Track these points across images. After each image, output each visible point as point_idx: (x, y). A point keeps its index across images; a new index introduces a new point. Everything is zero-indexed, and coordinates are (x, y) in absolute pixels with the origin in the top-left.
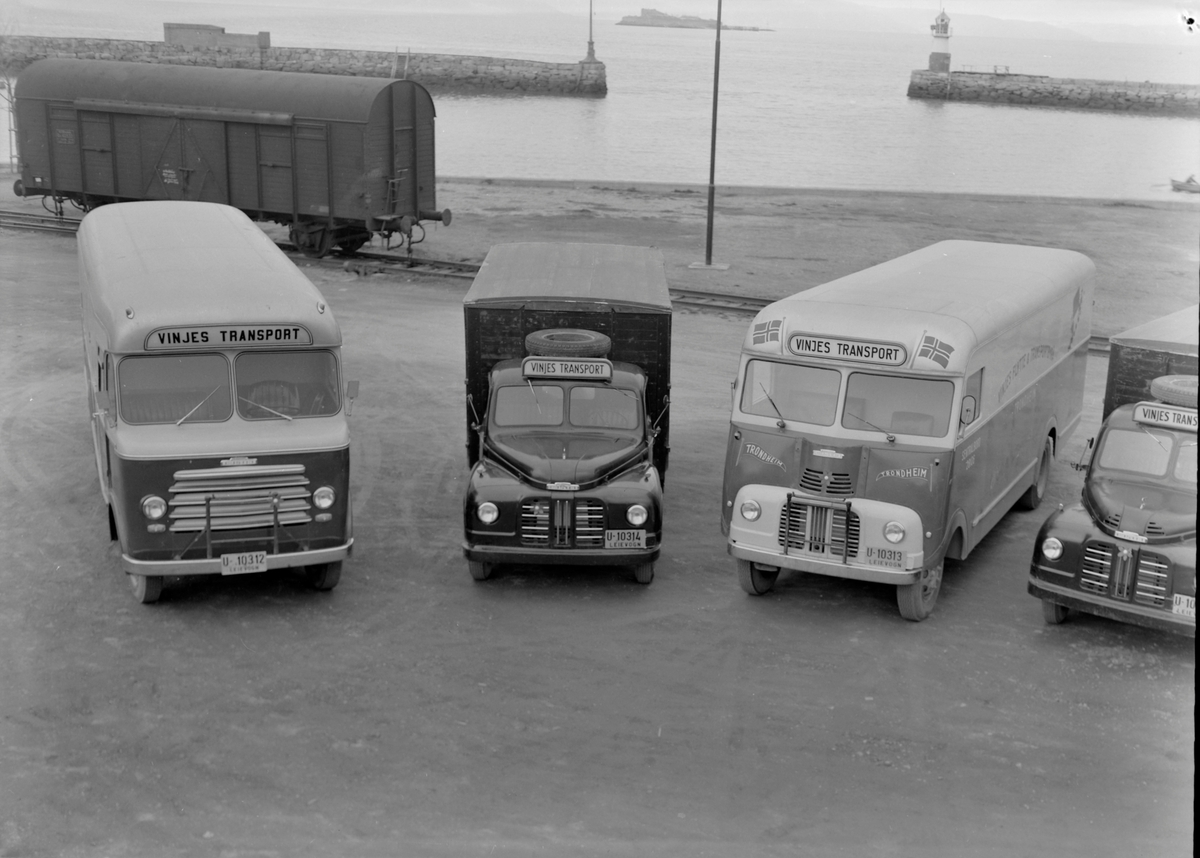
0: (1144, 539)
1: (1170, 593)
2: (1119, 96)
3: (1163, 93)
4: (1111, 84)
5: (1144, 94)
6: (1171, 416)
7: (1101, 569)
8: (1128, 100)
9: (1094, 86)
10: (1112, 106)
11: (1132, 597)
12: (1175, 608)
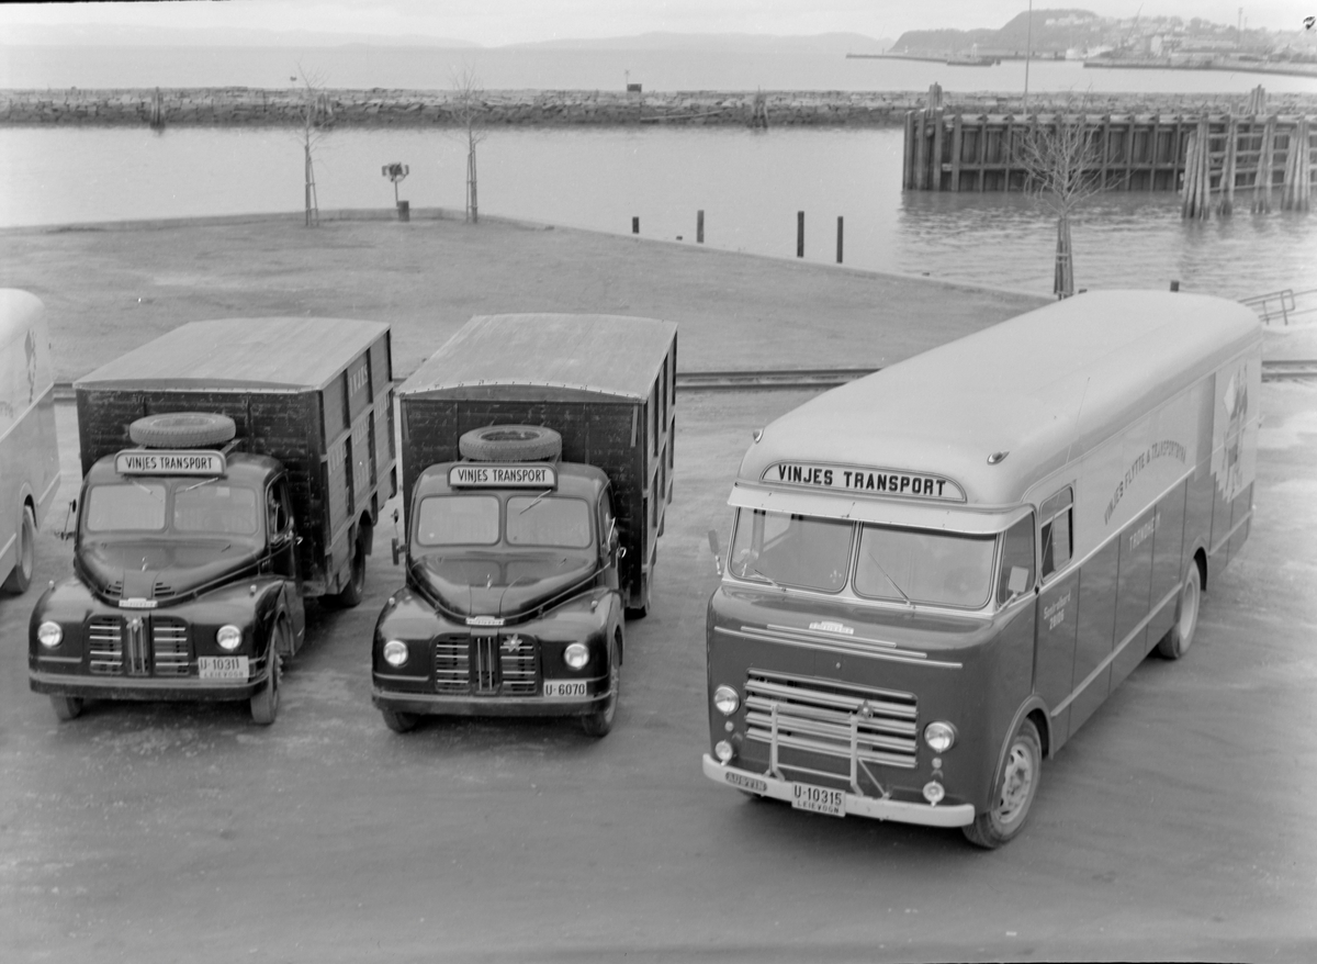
0: (153, 603)
1: (193, 657)
2: (44, 106)
3: (94, 99)
4: (32, 93)
5: (73, 102)
6: (158, 460)
7: (111, 646)
8: (55, 110)
9: (12, 96)
10: (38, 118)
11: (152, 671)
12: (202, 673)
